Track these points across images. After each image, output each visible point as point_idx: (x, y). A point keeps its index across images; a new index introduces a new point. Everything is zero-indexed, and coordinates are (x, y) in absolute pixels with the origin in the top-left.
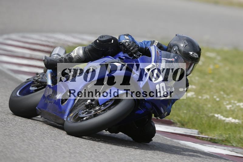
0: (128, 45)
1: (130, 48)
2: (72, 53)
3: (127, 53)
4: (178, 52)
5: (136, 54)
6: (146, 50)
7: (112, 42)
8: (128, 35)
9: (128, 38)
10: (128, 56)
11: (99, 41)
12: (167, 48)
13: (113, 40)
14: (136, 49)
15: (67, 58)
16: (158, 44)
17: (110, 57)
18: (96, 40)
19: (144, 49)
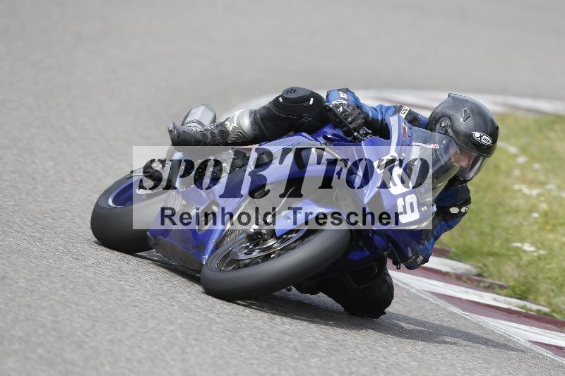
0: (345, 111)
1: (346, 119)
2: (226, 123)
3: (341, 128)
4: (450, 131)
5: (358, 132)
6: (384, 124)
7: (311, 102)
8: (346, 91)
9: (345, 97)
10: (342, 134)
11: (284, 99)
12: (428, 123)
13: (312, 99)
14: (360, 121)
15: (216, 131)
16: (410, 113)
17: (304, 134)
18: (278, 98)
19: (380, 123)
